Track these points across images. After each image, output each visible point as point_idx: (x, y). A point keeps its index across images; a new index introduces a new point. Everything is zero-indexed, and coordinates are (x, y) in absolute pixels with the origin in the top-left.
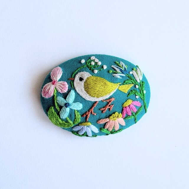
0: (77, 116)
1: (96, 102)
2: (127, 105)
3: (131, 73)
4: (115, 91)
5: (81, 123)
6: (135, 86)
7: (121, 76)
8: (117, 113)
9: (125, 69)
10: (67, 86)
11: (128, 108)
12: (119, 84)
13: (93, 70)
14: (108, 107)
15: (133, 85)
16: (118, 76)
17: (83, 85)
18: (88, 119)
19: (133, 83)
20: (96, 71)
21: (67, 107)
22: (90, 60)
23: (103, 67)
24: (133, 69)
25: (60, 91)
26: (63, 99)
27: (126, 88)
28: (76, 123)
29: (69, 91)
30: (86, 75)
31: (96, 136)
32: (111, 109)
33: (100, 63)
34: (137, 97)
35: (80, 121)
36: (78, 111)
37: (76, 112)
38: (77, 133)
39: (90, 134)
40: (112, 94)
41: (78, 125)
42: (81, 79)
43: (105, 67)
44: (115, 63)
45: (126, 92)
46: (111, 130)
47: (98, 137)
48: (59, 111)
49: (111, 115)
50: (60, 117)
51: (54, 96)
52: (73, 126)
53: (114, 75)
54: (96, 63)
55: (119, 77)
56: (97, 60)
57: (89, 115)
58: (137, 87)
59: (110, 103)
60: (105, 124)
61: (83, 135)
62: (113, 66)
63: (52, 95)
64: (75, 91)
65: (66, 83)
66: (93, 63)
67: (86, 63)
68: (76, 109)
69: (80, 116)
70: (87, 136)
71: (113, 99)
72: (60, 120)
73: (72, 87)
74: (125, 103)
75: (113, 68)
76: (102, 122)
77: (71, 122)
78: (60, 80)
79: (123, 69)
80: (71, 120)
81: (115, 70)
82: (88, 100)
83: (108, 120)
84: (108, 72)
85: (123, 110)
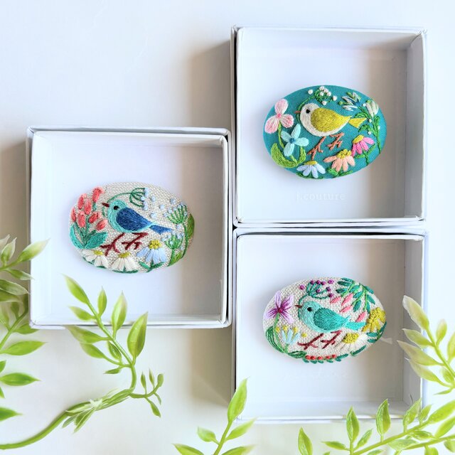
0: (302, 153)
2: (358, 142)
3: (364, 105)
4: (345, 124)
5: (306, 162)
6: (368, 121)
7: (352, 108)
8: (345, 151)
9: (358, 100)
10: (293, 120)
11: (358, 145)
12: (349, 117)
14: (336, 143)
15: (366, 119)
16: (349, 108)
17: (310, 118)
18: (313, 157)
19: (366, 117)
20: (325, 103)
21: (291, 143)
22: (318, 90)
23: (332, 98)
25: (284, 125)
26: (287, 134)
27: (358, 122)
28: (301, 162)
29: (294, 126)
30: (313, 106)
31: (322, 178)
32: (339, 146)
33: (330, 94)
34: (370, 133)
35: (305, 159)
36: (303, 147)
37: (301, 148)
38: (301, 174)
39: (316, 175)
40: (341, 128)
41: (303, 164)
42: (308, 111)
43: (335, 98)
44: (347, 94)
45: (358, 126)
46: (339, 170)
48: (282, 145)
51: (278, 131)
52: (298, 165)
53: (345, 106)
54: (326, 94)
56: (327, 91)
57: (315, 151)
58: (371, 121)
59: (338, 139)
60: (332, 163)
62: (343, 97)
63: (276, 130)
65: (292, 117)
66: (322, 94)
67: (314, 93)
68: (301, 145)
69: (305, 154)
72: (283, 158)
73: (298, 121)
74: (355, 139)
75: (344, 100)
76: (329, 160)
77: (296, 161)
79: (355, 101)
80: (295, 158)
81: (346, 101)
83: (335, 158)
84: (338, 103)
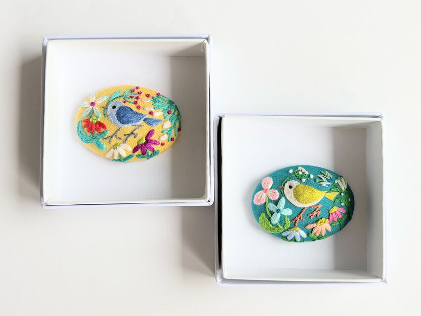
0: (287, 221)
1: (304, 208)
2: (333, 212)
3: (336, 181)
4: (322, 198)
5: (290, 228)
7: (328, 185)
8: (324, 219)
9: (330, 178)
10: (278, 194)
11: (334, 214)
12: (325, 191)
13: (301, 179)
14: (315, 213)
15: (338, 193)
17: (293, 192)
18: (296, 224)
19: (338, 191)
20: (304, 180)
21: (278, 213)
22: (297, 170)
23: (309, 176)
24: (337, 179)
25: (271, 198)
26: (274, 205)
27: (332, 196)
28: (286, 228)
29: (280, 199)
30: (295, 183)
31: (304, 241)
32: (318, 215)
33: (307, 173)
34: (343, 204)
35: (289, 226)
36: (288, 216)
37: (286, 217)
38: (285, 238)
39: (298, 239)
40: (319, 201)
41: (287, 230)
42: (290, 187)
43: (312, 176)
44: (321, 173)
45: (332, 199)
46: (318, 234)
47: (305, 242)
48: (270, 216)
49: (318, 221)
50: (271, 223)
51: (265, 203)
52: (283, 230)
53: (321, 183)
54: (304, 173)
55: (325, 185)
56: (304, 170)
57: (298, 221)
59: (317, 210)
60: (313, 229)
61: (291, 240)
62: (319, 176)
63: (264, 202)
64: (286, 198)
65: (277, 191)
66: (301, 173)
67: (294, 172)
68: (286, 215)
69: (289, 221)
70: (295, 241)
71: (320, 206)
72: (271, 225)
73: (282, 194)
74: (331, 210)
75: (319, 177)
76: (310, 227)
77: (281, 227)
78: (271, 189)
79: (329, 178)
80: (281, 225)
81: (321, 179)
82: (298, 206)
83: (315, 225)
84: (315, 180)
85: (329, 216)
